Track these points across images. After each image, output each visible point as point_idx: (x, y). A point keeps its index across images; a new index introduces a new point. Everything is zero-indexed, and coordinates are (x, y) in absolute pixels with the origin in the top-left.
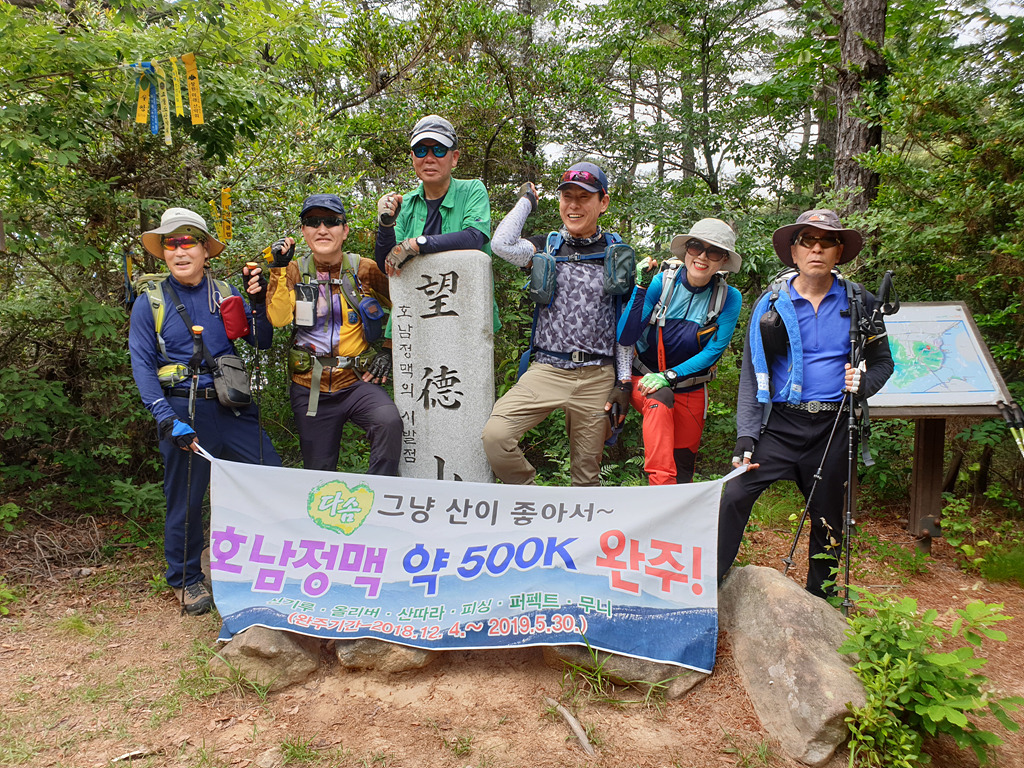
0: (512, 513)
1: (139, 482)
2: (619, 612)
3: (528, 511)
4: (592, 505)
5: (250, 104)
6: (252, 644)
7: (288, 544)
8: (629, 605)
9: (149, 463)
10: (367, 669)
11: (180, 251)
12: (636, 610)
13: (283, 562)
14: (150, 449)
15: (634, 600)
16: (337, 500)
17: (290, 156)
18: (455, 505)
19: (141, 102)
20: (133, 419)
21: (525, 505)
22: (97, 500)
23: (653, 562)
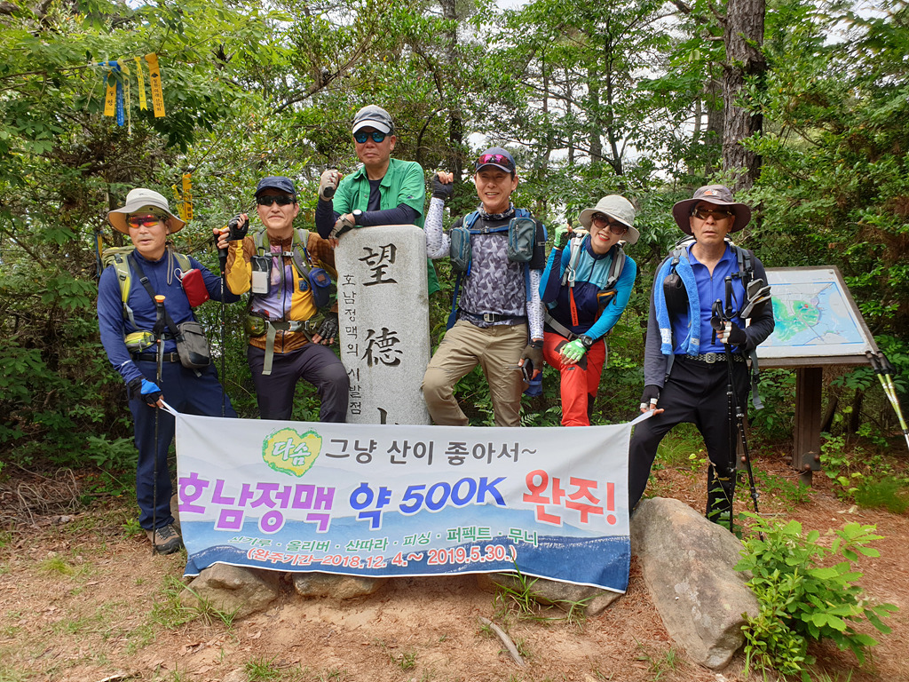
0: (446, 453)
1: (112, 438)
2: (544, 541)
3: (461, 451)
4: (517, 445)
5: (208, 99)
6: (218, 577)
7: (246, 487)
8: (552, 535)
9: (121, 421)
10: (322, 596)
11: (143, 228)
12: (559, 539)
13: (242, 503)
14: (122, 408)
15: (557, 531)
16: (289, 446)
17: (244, 145)
18: (395, 446)
19: (108, 97)
20: (105, 381)
21: (457, 445)
22: (74, 455)
23: (572, 497)
